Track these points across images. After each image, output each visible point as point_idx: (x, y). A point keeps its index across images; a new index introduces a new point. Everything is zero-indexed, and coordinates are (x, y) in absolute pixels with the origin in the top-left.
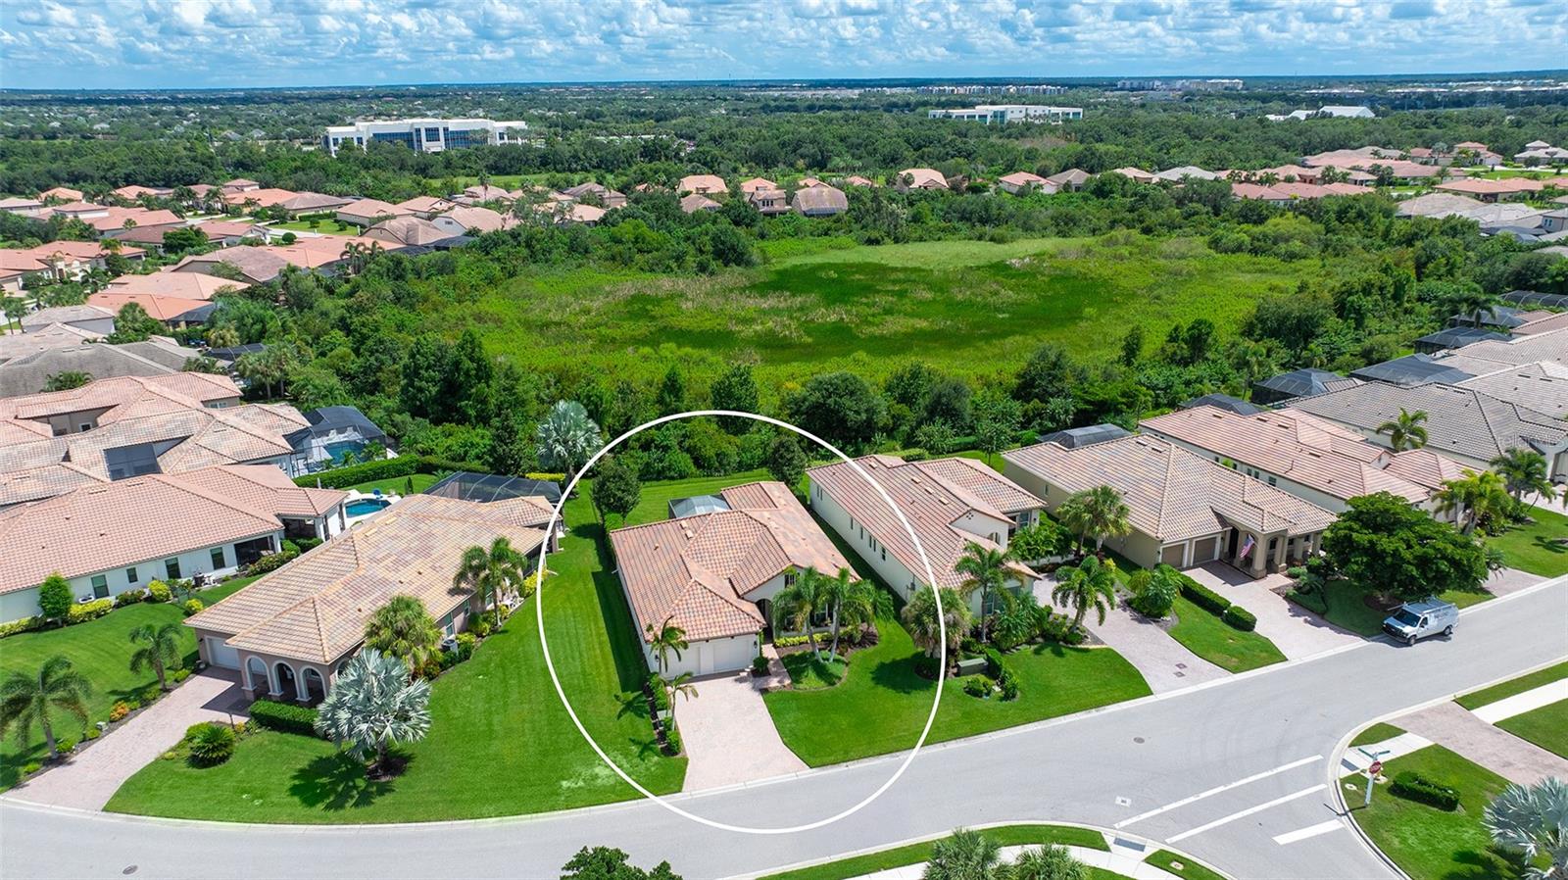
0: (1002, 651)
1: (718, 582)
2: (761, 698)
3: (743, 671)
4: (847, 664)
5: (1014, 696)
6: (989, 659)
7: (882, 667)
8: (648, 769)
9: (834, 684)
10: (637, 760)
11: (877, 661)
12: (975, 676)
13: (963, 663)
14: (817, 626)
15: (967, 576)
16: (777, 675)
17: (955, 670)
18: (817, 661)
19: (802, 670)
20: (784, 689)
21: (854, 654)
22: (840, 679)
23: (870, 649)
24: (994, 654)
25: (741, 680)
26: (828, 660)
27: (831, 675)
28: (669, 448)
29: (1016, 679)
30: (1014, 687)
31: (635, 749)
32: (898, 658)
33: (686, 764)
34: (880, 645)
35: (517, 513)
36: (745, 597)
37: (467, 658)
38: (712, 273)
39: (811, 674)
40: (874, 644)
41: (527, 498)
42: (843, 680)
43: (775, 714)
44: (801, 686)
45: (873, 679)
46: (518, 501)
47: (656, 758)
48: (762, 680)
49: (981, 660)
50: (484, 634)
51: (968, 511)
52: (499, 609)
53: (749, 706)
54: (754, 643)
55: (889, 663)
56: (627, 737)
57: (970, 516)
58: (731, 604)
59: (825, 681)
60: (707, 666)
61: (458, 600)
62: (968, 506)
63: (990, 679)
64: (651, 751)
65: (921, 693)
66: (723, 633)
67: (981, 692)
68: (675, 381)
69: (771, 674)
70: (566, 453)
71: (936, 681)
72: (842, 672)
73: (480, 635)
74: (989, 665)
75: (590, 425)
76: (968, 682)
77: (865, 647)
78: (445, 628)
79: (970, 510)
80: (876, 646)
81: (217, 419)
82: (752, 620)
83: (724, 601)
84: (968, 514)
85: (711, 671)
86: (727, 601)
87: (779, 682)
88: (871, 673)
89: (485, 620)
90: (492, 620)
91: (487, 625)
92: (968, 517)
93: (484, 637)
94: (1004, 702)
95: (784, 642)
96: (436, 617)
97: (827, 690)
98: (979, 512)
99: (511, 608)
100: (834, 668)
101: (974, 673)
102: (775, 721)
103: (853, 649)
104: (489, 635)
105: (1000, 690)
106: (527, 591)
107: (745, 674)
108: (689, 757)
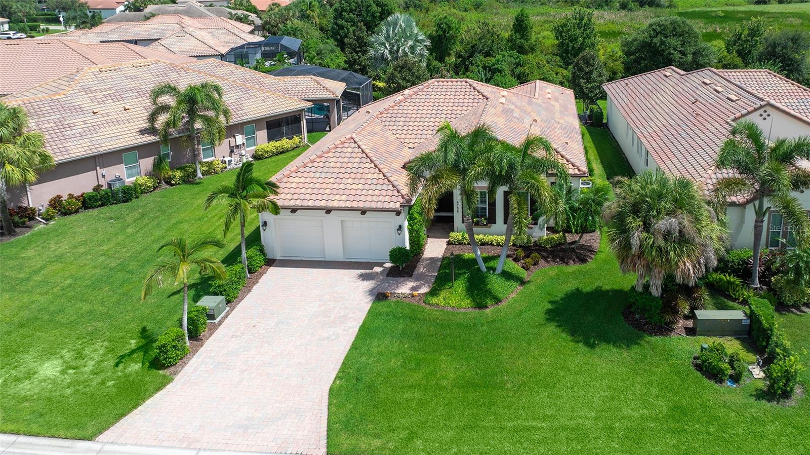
0: (784, 306)
2: (368, 306)
4: (522, 283)
5: (786, 394)
7: (577, 294)
9: (481, 306)
11: (570, 286)
13: (703, 314)
16: (419, 278)
18: (479, 272)
19: (454, 278)
20: (411, 301)
21: (545, 272)
22: (498, 301)
23: (573, 267)
25: (364, 277)
26: (494, 269)
27: (489, 293)
32: (607, 287)
34: (591, 264)
39: (460, 285)
40: (583, 260)
42: (500, 306)
44: (434, 300)
45: (549, 312)
46: (307, 78)
47: (137, 366)
48: (392, 280)
49: (737, 314)
50: (173, 182)
51: (761, 107)
52: (211, 163)
53: (342, 314)
54: (400, 226)
55: (587, 293)
56: (145, 323)
57: (765, 115)
58: (380, 171)
59: (474, 300)
60: (335, 252)
61: (145, 139)
62: (763, 100)
63: (749, 351)
64: (146, 352)
65: (615, 350)
66: (348, 204)
67: (721, 372)
68: (523, 21)
69: (411, 276)
70: (389, 56)
71: (651, 334)
72: (511, 293)
73: (168, 183)
74: (750, 325)
75: (420, 38)
76: (702, 349)
77: (567, 263)
78: (123, 167)
79: (765, 106)
80: (583, 266)
81: (186, 30)
82: (397, 194)
83: (372, 165)
84: (761, 111)
85: (340, 257)
86: (376, 166)
87: (414, 289)
88: (551, 302)
89: (181, 168)
90: (191, 170)
91: (178, 174)
92: (761, 115)
93: (172, 185)
94: (764, 401)
95: (460, 238)
96: (101, 149)
97: (466, 314)
98: (778, 109)
99: (229, 165)
100: (496, 284)
101: (722, 335)
102: (354, 347)
103: (548, 262)
104: (179, 184)
105: (762, 375)
106: (260, 153)
107: (378, 269)
108: (177, 377)
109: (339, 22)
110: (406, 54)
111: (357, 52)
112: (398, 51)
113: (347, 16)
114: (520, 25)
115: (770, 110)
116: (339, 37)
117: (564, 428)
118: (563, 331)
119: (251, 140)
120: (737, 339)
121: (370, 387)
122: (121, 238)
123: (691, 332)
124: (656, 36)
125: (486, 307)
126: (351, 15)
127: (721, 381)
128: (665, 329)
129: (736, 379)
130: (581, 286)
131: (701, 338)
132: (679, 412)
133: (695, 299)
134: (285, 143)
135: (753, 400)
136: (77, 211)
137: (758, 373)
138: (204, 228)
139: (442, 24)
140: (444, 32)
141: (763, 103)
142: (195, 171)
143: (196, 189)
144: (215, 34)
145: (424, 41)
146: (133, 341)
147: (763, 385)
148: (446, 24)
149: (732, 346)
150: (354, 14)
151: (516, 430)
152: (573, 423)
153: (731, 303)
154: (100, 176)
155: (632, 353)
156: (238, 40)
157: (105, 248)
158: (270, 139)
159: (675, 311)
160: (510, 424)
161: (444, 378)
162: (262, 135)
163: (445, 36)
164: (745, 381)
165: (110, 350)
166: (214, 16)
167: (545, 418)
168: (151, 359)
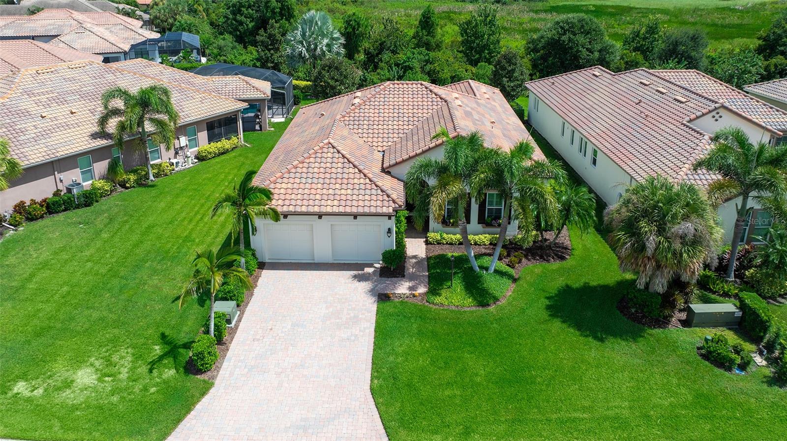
1: (365, 152)
2: (374, 307)
3: (371, 265)
4: (515, 280)
7: (566, 291)
9: (486, 305)
11: (560, 282)
13: (696, 307)
14: (489, 225)
16: (412, 278)
17: (685, 316)
18: (471, 269)
19: (449, 278)
20: (414, 300)
21: (531, 269)
22: (496, 299)
23: (555, 265)
25: (360, 278)
26: (487, 269)
27: (486, 292)
31: (158, 350)
32: (594, 283)
34: (570, 262)
36: (393, 171)
37: (87, 204)
39: (457, 286)
40: (562, 258)
41: (246, 78)
42: (501, 301)
43: (382, 334)
44: (438, 300)
45: (548, 308)
46: (236, 78)
47: (172, 372)
48: (388, 281)
49: (728, 307)
50: (128, 185)
51: (716, 109)
52: (160, 165)
53: (352, 315)
54: (389, 229)
55: (577, 288)
56: (162, 330)
57: (717, 116)
58: (365, 176)
59: (475, 299)
60: (323, 253)
61: (98, 144)
62: (716, 103)
63: (745, 341)
64: (175, 358)
65: (624, 343)
66: (342, 209)
67: (732, 361)
68: (429, 18)
69: (403, 276)
70: (307, 54)
71: (650, 327)
72: (504, 290)
73: (123, 185)
74: (742, 317)
75: (335, 36)
76: (706, 340)
77: (548, 261)
78: (78, 171)
79: (719, 108)
80: (564, 262)
81: (83, 25)
82: (387, 199)
83: (357, 170)
84: (714, 113)
85: (329, 259)
86: (360, 171)
87: (410, 288)
88: (548, 298)
89: (135, 172)
90: (144, 173)
91: (132, 177)
92: (714, 117)
93: (127, 188)
94: (776, 388)
95: (439, 238)
96: (58, 154)
97: (472, 312)
98: (731, 111)
99: (177, 166)
100: (491, 282)
101: (715, 325)
102: (377, 347)
103: (529, 260)
104: (133, 187)
105: (764, 363)
106: (204, 154)
107: (370, 270)
108: (217, 382)
109: (238, 17)
110: (323, 53)
111: (269, 50)
112: (315, 49)
113: (246, 12)
114: (426, 22)
115: (722, 112)
116: (238, 33)
117: (606, 418)
118: (569, 326)
119: (194, 142)
120: (729, 329)
121: (409, 385)
122: (99, 244)
123: (686, 323)
124: (565, 34)
125: (488, 305)
126: (250, 11)
127: (729, 369)
128: (662, 322)
129: (743, 367)
130: (569, 283)
131: (697, 329)
132: (702, 399)
133: (687, 294)
134: (225, 144)
135: (765, 386)
136: (42, 217)
137: (759, 360)
139: (351, 21)
140: (354, 29)
141: (717, 105)
142: (147, 173)
143: (153, 192)
144: (113, 29)
145: (339, 39)
146: (157, 347)
147: (769, 372)
148: (356, 21)
149: (732, 338)
150: (253, 10)
151: (562, 422)
152: (610, 413)
153: (713, 296)
154: (58, 181)
155: (640, 345)
156: (137, 36)
157: (87, 253)
158: (211, 139)
159: (673, 306)
160: (554, 416)
161: (477, 375)
162: (203, 136)
163: (355, 33)
164: (751, 368)
165: (137, 357)
166: (99, 10)
167: (584, 409)
168: (183, 364)
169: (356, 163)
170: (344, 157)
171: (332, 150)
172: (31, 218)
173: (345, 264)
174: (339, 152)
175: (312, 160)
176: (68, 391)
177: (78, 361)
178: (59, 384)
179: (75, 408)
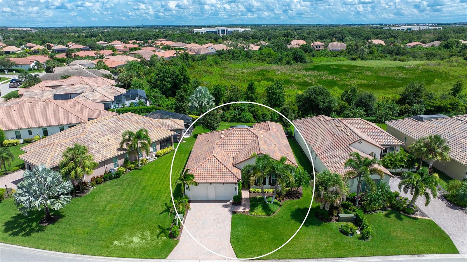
0: (365, 212)
1: (226, 158)
2: (231, 216)
3: (229, 201)
4: (281, 206)
5: (367, 238)
6: (356, 215)
7: (298, 210)
8: (157, 243)
9: (269, 215)
10: (155, 237)
11: (297, 207)
12: (346, 223)
13: (341, 215)
14: (273, 185)
15: (350, 169)
16: (244, 205)
17: (337, 218)
18: (265, 202)
19: (257, 205)
20: (245, 214)
21: (287, 202)
22: (274, 213)
23: (296, 200)
24: (360, 213)
25: (226, 206)
26: (270, 202)
27: (270, 210)
28: (244, 110)
29: (370, 229)
30: (368, 233)
31: (158, 231)
33: (177, 244)
34: (302, 199)
35: (167, 124)
36: (237, 166)
37: (118, 177)
38: (291, 65)
39: (260, 208)
40: (299, 198)
41: (174, 120)
42: (276, 214)
43: (234, 225)
44: (253, 213)
45: (291, 215)
46: (169, 120)
47: (165, 238)
48: (235, 207)
49: (352, 215)
50: (131, 169)
51: (359, 140)
52: (143, 160)
53: (223, 219)
54: (236, 188)
55: (302, 209)
56: (158, 224)
57: (360, 142)
58: (227, 168)
59: (266, 213)
60: (212, 196)
61: (120, 153)
62: (360, 137)
63: (356, 226)
64: (165, 233)
65: (315, 227)
66: (219, 181)
67: (348, 232)
68: (252, 86)
69: (241, 205)
70: (198, 106)
71: (325, 222)
72: (277, 209)
73: (130, 169)
74: (356, 218)
75: (210, 97)
76: (342, 226)
77: (293, 199)
78: (113, 164)
79: (361, 139)
80: (299, 199)
81: (93, 88)
82: (235, 177)
83: (224, 166)
85: (214, 199)
86: (225, 166)
87: (243, 209)
88: (291, 212)
89: (133, 163)
90: (137, 164)
91: (133, 166)
93: (131, 170)
94: (361, 240)
95: (254, 190)
96: (106, 158)
97: (265, 217)
98: (365, 140)
99: (149, 160)
100: (272, 207)
101: (347, 221)
102: (232, 229)
103: (287, 199)
104: (134, 169)
105: (360, 233)
106: (159, 155)
107: (228, 203)
108: (180, 241)
109: (164, 83)
111: (181, 102)
112: (202, 104)
114: (251, 88)
115: (362, 141)
116: (163, 90)
117: (304, 250)
118: (297, 222)
119: (155, 150)
120: (352, 222)
121: (243, 241)
122: (127, 193)
123: (337, 221)
125: (270, 215)
126: (169, 79)
127: (348, 235)
128: (329, 220)
129: (352, 234)
130: (300, 207)
131: (341, 223)
132: (336, 244)
133: (338, 211)
134: (167, 150)
135: (357, 240)
137: (358, 232)
138: (156, 188)
139: (217, 88)
140: (218, 92)
142: (139, 164)
143: (142, 172)
144: (105, 89)
145: (212, 98)
146: (158, 230)
147: (360, 236)
148: (219, 88)
149: (351, 225)
151: (291, 251)
152: (306, 248)
153: (349, 211)
154: (106, 168)
155: (320, 228)
156: (117, 92)
157: (123, 197)
158: (161, 148)
159: (333, 215)
160: (289, 249)
161: (265, 238)
162: (158, 146)
163: (219, 94)
164: (355, 235)
165: (152, 233)
166: (95, 75)
167: (298, 247)
168: (168, 235)
169: (223, 163)
170: (219, 161)
171: (214, 158)
172: (98, 183)
173: (219, 201)
174: (217, 159)
175: (207, 162)
176: (132, 244)
177: (133, 235)
178: (128, 242)
179: (136, 249)
